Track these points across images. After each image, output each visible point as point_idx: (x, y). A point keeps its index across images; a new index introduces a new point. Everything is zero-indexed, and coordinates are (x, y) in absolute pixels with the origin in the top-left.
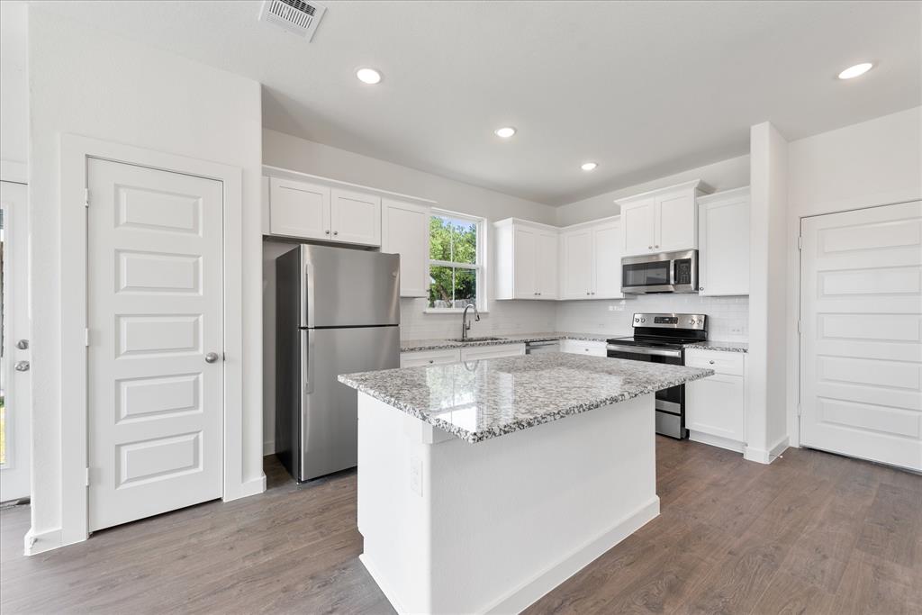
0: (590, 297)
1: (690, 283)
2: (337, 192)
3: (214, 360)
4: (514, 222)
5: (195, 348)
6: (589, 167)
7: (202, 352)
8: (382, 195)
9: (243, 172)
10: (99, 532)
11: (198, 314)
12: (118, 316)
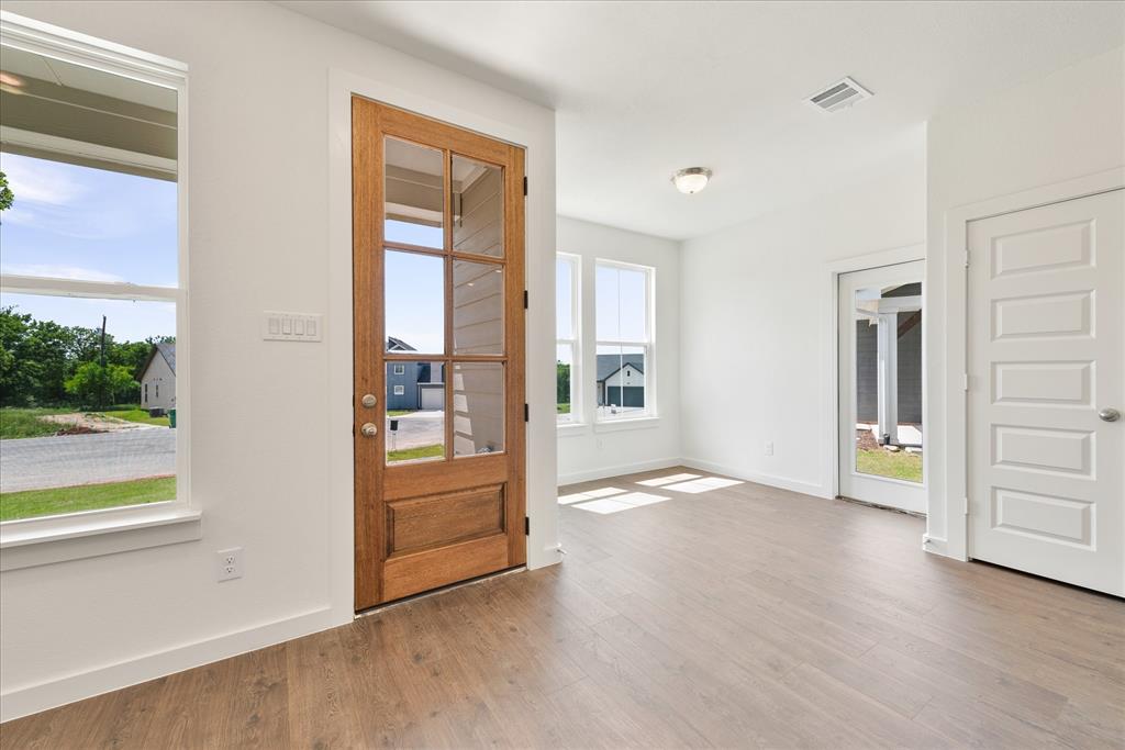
3: (1111, 417)
5: (1084, 402)
7: (1094, 407)
10: (979, 562)
11: (1089, 361)
12: (995, 364)
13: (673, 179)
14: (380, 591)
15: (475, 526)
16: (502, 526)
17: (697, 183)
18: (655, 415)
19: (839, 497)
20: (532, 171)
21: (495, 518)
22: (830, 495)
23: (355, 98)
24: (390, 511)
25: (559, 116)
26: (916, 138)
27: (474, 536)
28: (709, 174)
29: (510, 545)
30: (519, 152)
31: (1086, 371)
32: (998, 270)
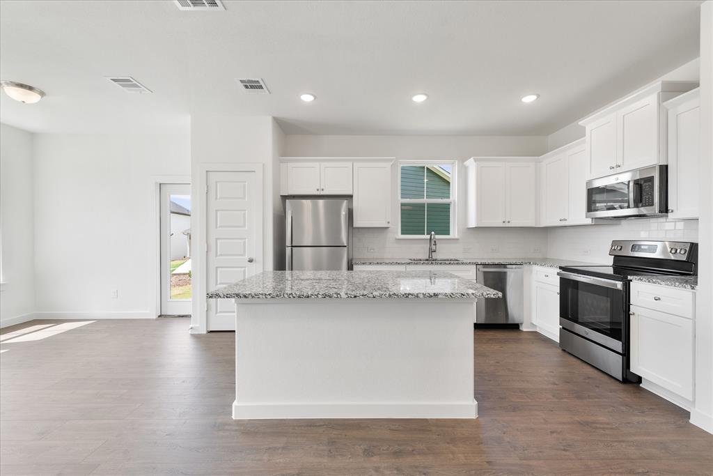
0: (563, 223)
1: (652, 205)
2: (324, 164)
3: (251, 261)
4: (475, 160)
5: (244, 255)
6: (529, 99)
7: (247, 257)
8: (353, 161)
9: (264, 165)
10: (211, 332)
11: (245, 239)
12: (217, 239)
19: (160, 316)
31: (245, 243)
32: (218, 197)
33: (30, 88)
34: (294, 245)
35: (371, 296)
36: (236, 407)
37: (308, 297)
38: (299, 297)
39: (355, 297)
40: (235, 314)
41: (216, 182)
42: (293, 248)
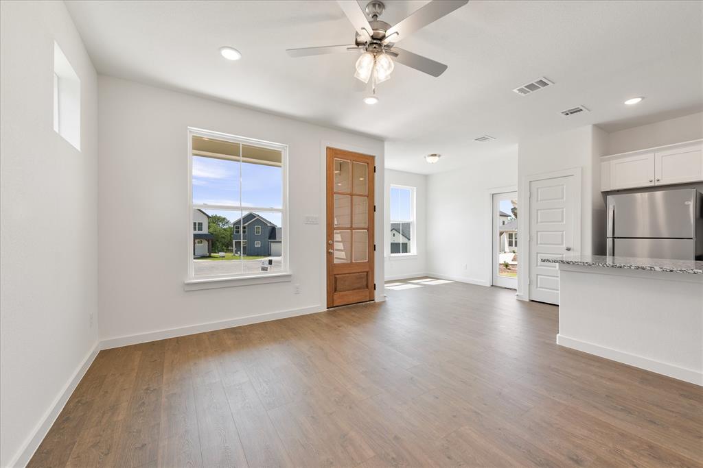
3: (568, 249)
5: (562, 244)
7: (565, 246)
9: (582, 168)
10: (532, 301)
11: (563, 231)
12: (537, 232)
13: (425, 157)
14: (333, 303)
15: (358, 285)
16: (367, 287)
17: (436, 159)
18: (415, 253)
19: (492, 286)
20: (377, 164)
21: (365, 283)
22: (488, 285)
23: (328, 148)
24: (335, 278)
25: (386, 143)
26: (514, 149)
27: (359, 288)
28: (439, 156)
29: (370, 293)
30: (373, 157)
31: (562, 235)
32: (539, 199)
33: (435, 155)
34: (615, 236)
35: (691, 271)
36: (559, 337)
37: (621, 267)
38: (613, 267)
39: (671, 271)
40: (559, 279)
41: (538, 189)
42: (615, 240)
